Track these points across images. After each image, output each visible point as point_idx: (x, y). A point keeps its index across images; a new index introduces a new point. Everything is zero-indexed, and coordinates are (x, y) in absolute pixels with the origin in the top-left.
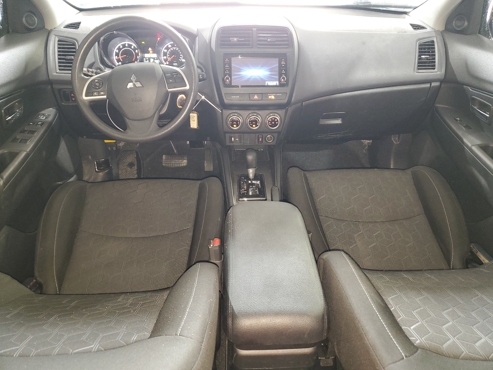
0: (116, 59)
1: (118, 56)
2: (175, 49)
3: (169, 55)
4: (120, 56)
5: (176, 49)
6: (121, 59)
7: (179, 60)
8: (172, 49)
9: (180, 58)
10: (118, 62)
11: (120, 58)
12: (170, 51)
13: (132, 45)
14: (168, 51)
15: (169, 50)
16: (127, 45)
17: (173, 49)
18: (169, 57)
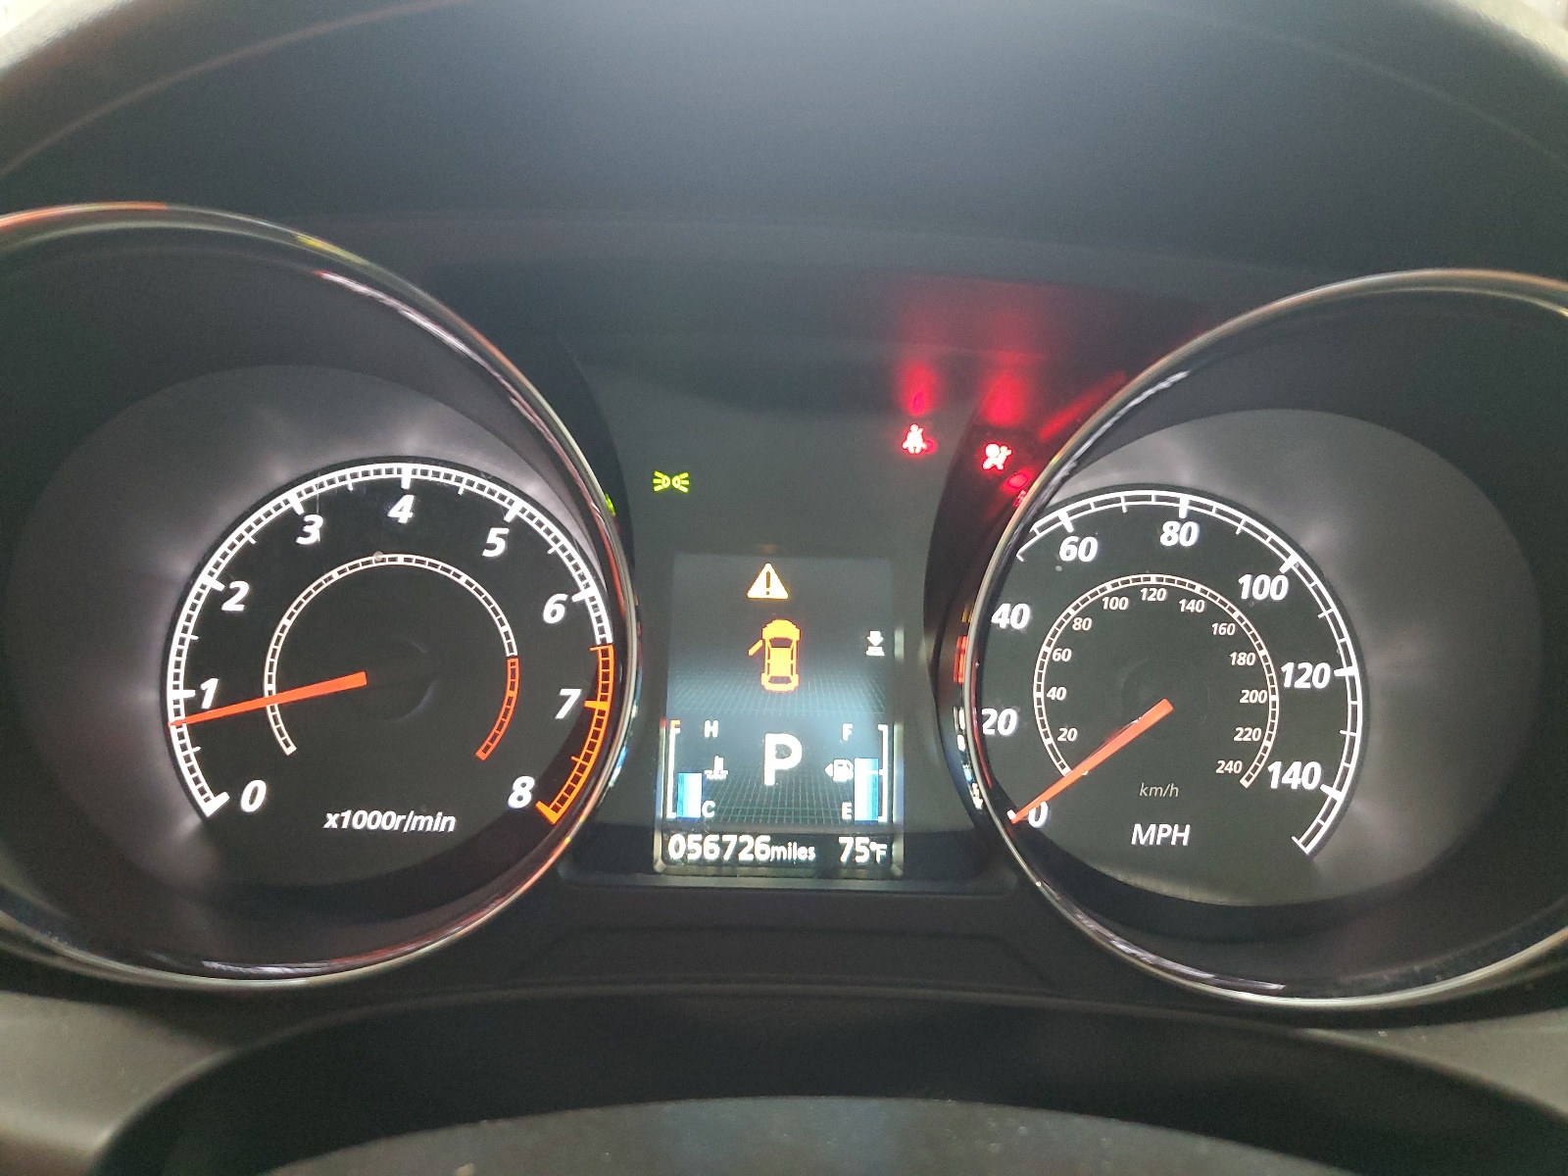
0: (198, 733)
1: (242, 683)
2: (1160, 595)
3: (1058, 694)
4: (269, 687)
5: (1175, 595)
6: (278, 727)
7: (1232, 767)
8: (1122, 604)
9: (1245, 735)
10: (224, 775)
11: (273, 714)
12: (1083, 625)
13: (493, 514)
14: (1056, 629)
15: (1073, 617)
16: (403, 511)
17: (1133, 593)
18: (1059, 715)
